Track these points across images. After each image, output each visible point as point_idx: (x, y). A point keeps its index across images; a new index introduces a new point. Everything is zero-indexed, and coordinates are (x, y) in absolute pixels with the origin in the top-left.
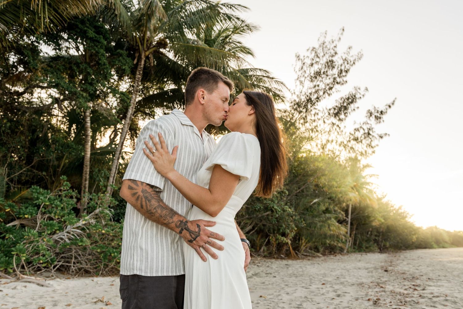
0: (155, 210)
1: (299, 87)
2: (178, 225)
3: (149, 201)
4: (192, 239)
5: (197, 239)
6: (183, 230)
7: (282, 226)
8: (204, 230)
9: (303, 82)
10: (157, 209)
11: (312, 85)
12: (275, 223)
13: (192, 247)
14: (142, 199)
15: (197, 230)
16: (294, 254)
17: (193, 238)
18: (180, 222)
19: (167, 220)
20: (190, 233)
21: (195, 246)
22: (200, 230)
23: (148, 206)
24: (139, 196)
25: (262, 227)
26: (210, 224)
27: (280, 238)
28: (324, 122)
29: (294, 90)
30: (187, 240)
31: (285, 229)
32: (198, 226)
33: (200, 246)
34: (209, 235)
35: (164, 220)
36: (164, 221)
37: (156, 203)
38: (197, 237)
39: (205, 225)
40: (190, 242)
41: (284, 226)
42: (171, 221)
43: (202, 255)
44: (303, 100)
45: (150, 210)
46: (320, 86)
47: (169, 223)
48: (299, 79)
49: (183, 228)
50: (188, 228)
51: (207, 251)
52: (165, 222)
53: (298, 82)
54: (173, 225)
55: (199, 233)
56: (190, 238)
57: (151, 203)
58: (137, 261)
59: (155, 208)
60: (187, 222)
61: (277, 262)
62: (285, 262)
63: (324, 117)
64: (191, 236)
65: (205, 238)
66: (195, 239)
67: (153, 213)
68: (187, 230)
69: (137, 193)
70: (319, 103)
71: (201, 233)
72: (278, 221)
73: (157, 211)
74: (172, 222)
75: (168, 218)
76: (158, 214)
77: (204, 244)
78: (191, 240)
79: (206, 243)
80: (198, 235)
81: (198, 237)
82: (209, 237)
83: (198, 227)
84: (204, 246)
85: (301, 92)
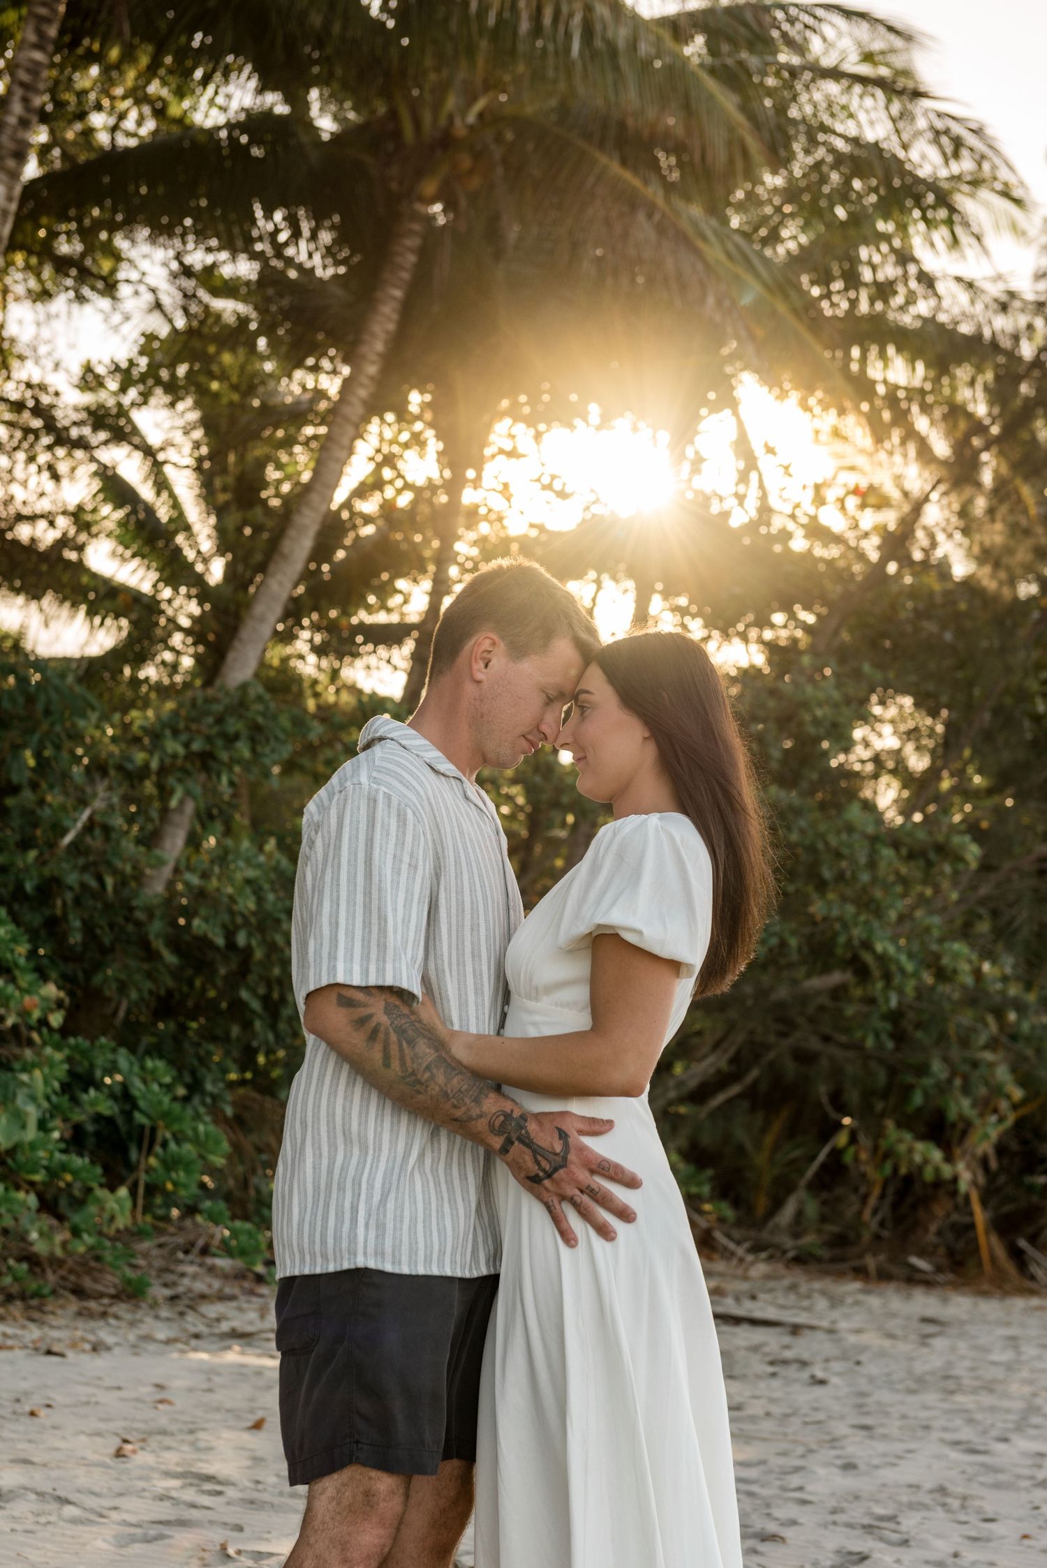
0: (427, 1075)
2: (497, 1124)
3: (411, 1043)
4: (541, 1174)
5: (556, 1176)
6: (512, 1143)
7: (923, 1070)
8: (582, 1149)
10: (435, 1071)
12: (880, 1045)
13: (539, 1198)
14: (387, 1034)
15: (558, 1147)
16: (1001, 1252)
17: (544, 1170)
18: (502, 1118)
19: (463, 1109)
20: (535, 1152)
21: (545, 1194)
22: (566, 1146)
23: (409, 1062)
24: (379, 1024)
25: (790, 1068)
26: (596, 1128)
27: (902, 1148)
30: (523, 1175)
31: (943, 1088)
32: (563, 1135)
33: (563, 1198)
34: (594, 1167)
35: (455, 1107)
36: (453, 1111)
37: (432, 1051)
38: (556, 1170)
39: (581, 1133)
40: (533, 1182)
41: (938, 1068)
42: (475, 1112)
43: (564, 1225)
45: (413, 1073)
47: (470, 1119)
49: (514, 1136)
50: (528, 1137)
51: (585, 1215)
52: (458, 1113)
54: (481, 1125)
55: (565, 1159)
56: (534, 1169)
57: (417, 1050)
58: (367, 1225)
59: (428, 1068)
60: (524, 1117)
61: (874, 1301)
62: (923, 1303)
64: (538, 1163)
65: (583, 1176)
66: (549, 1176)
67: (420, 1083)
68: (527, 1142)
69: (370, 1017)
71: (572, 1157)
72: (899, 1037)
73: (433, 1077)
74: (480, 1116)
75: (467, 1100)
76: (437, 1089)
77: (577, 1192)
78: (537, 1175)
79: (582, 1191)
80: (564, 1163)
81: (562, 1171)
82: (592, 1172)
83: (561, 1138)
84: (578, 1199)
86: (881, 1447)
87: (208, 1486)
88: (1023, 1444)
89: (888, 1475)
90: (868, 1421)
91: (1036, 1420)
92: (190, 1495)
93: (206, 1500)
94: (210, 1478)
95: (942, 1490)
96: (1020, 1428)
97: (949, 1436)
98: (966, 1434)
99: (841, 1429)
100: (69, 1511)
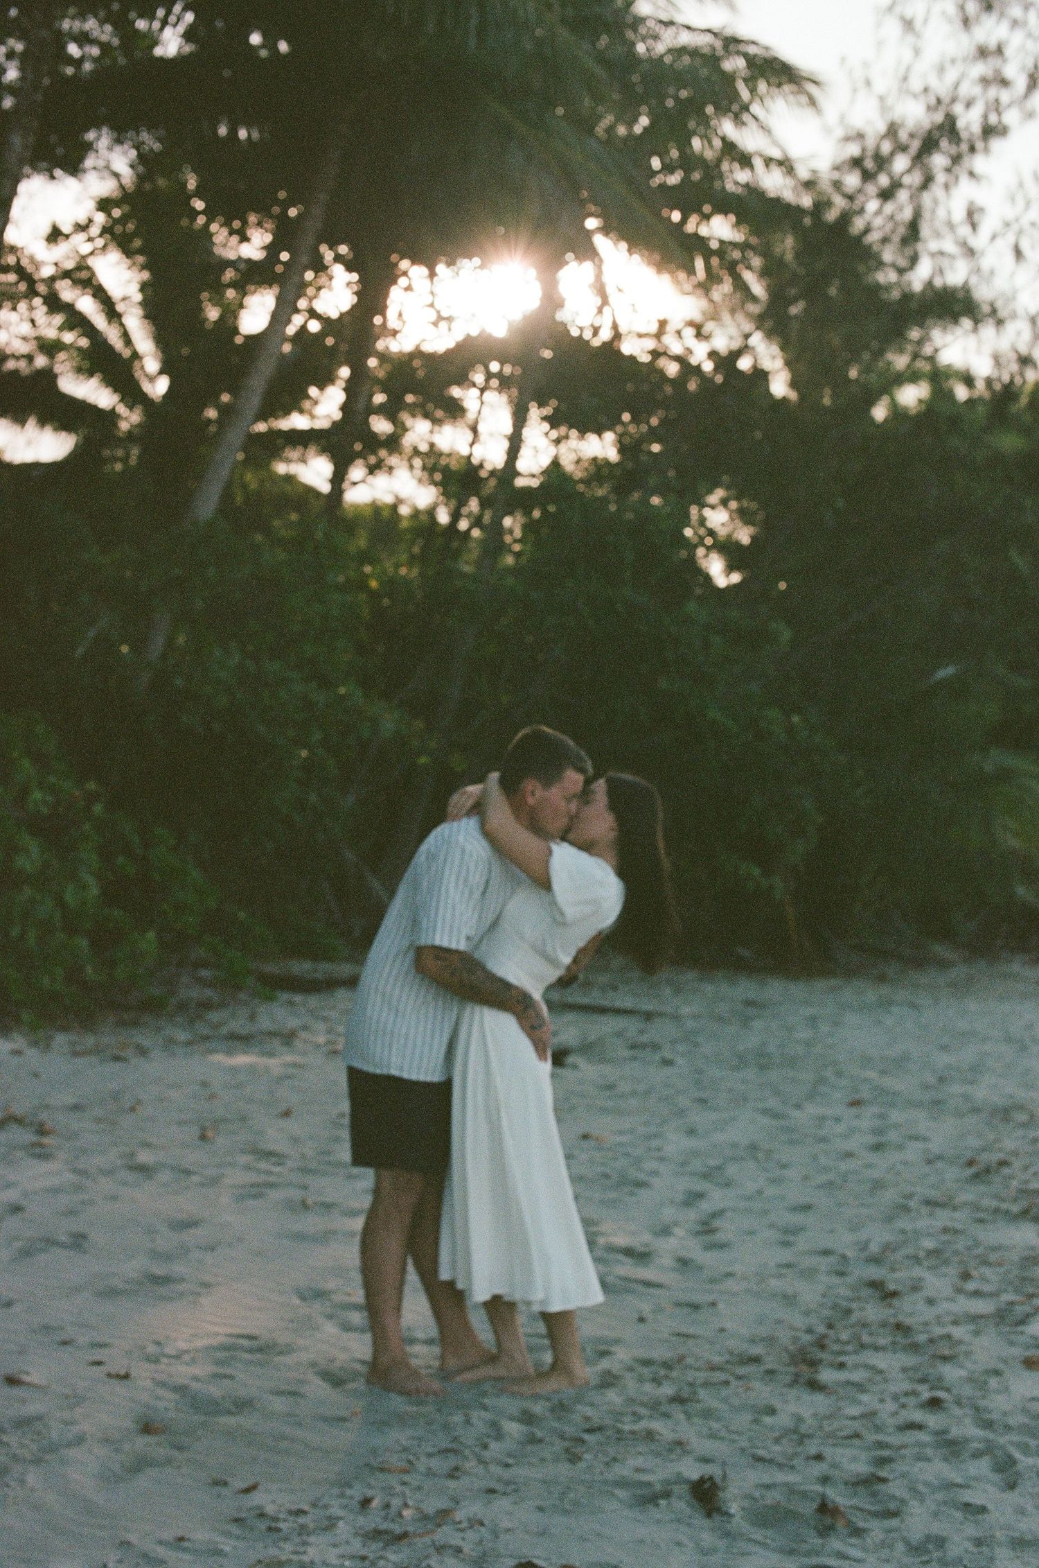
1: (897, 49)
9: (918, 24)
11: (964, 44)
16: (808, 943)
28: (1018, 253)
29: (866, 65)
31: (762, 818)
44: (910, 124)
46: (1009, 52)
48: (898, 9)
53: (893, 28)
61: (709, 988)
62: (746, 988)
63: (1015, 227)
70: (996, 144)
85: (905, 79)
86: (714, 1116)
87: (273, 1159)
88: (812, 1109)
89: (719, 1137)
90: (703, 1095)
91: (822, 1089)
92: (263, 1165)
93: (278, 1169)
94: (271, 1154)
95: (753, 1147)
96: (812, 1095)
97: (761, 1106)
98: (772, 1103)
99: (684, 1102)
100: (195, 1179)
